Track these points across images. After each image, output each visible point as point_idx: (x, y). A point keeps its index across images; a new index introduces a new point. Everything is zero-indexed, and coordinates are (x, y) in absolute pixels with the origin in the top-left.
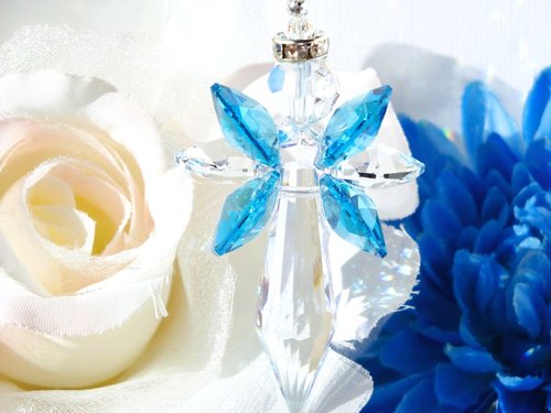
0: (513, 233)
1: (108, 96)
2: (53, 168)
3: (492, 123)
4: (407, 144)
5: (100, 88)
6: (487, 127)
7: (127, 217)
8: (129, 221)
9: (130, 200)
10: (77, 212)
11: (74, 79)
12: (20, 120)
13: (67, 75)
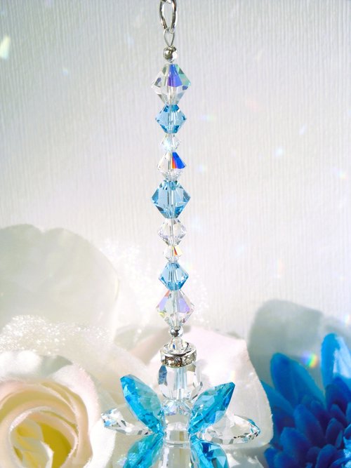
0: (343, 455)
1: (66, 368)
2: (30, 415)
3: (338, 368)
4: (266, 395)
5: (62, 362)
6: (335, 370)
7: (75, 448)
8: (76, 450)
9: (78, 436)
10: (43, 443)
11: (45, 358)
12: (10, 382)
13: (40, 356)
